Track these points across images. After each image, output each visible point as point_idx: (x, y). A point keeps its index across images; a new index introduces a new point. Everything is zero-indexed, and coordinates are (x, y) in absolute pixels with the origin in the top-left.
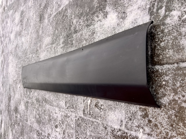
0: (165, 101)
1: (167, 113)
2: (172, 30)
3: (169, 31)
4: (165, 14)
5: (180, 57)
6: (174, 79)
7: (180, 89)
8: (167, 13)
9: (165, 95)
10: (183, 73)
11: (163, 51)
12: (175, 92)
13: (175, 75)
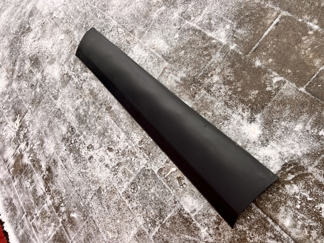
0: (239, 227)
1: (233, 234)
2: (284, 195)
3: (282, 193)
4: (291, 180)
5: (272, 214)
6: (257, 222)
7: (254, 230)
8: (292, 182)
9: (242, 224)
10: (265, 224)
11: (266, 200)
12: (250, 229)
13: (260, 220)
